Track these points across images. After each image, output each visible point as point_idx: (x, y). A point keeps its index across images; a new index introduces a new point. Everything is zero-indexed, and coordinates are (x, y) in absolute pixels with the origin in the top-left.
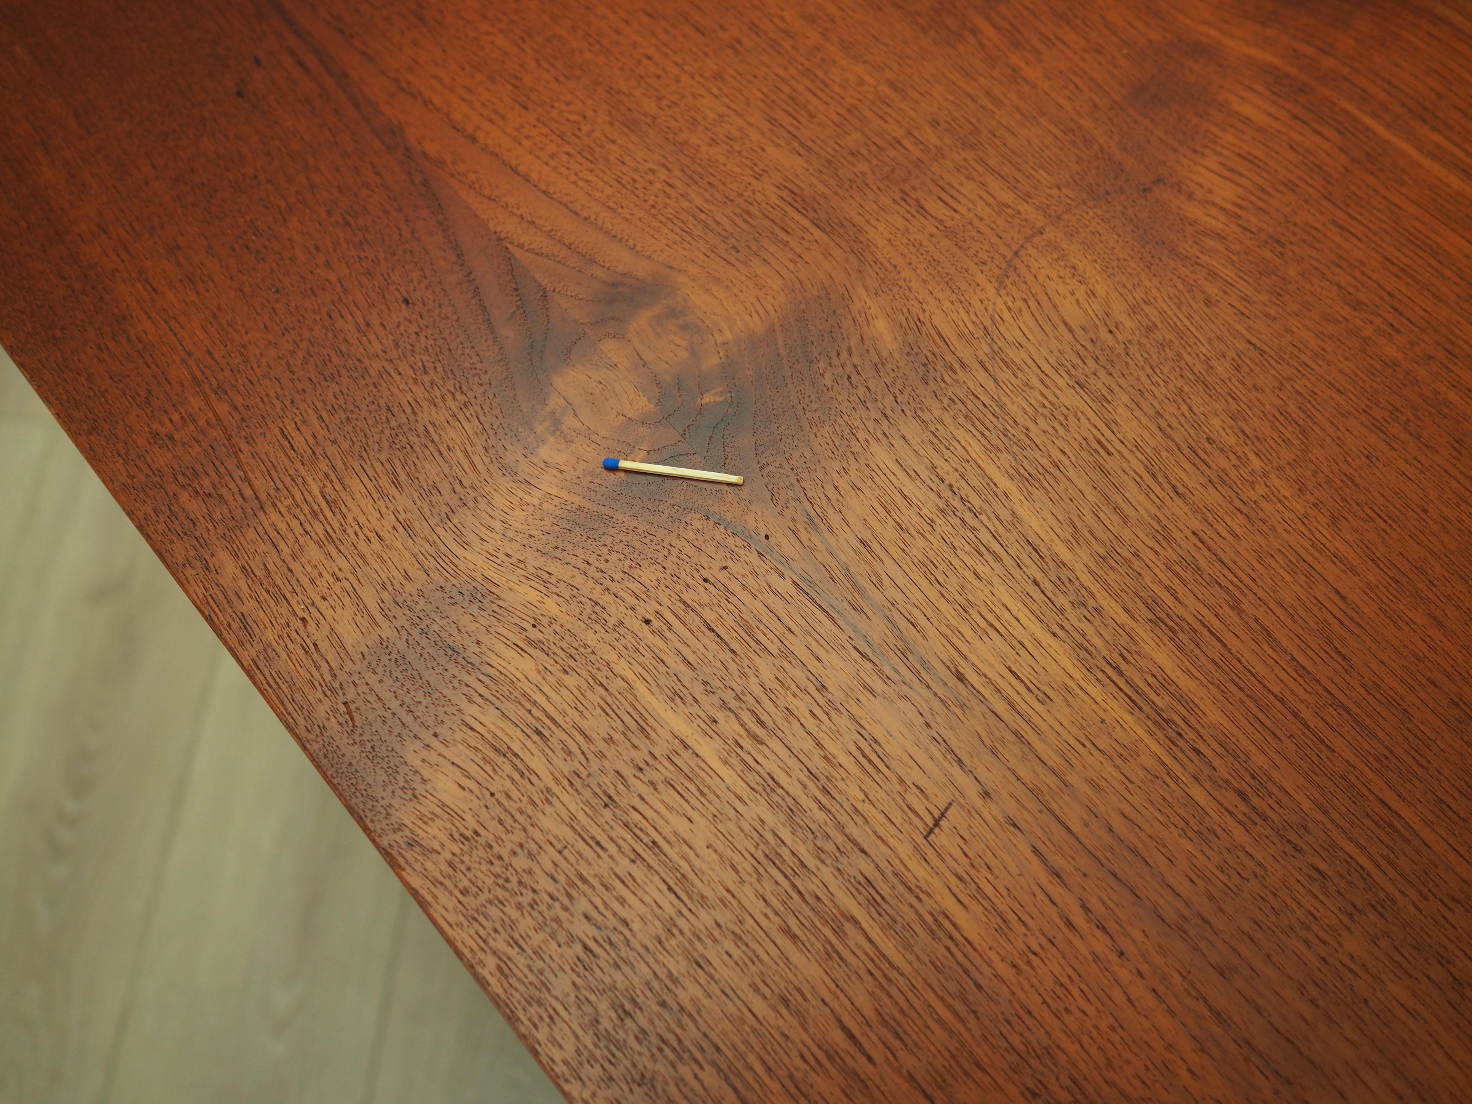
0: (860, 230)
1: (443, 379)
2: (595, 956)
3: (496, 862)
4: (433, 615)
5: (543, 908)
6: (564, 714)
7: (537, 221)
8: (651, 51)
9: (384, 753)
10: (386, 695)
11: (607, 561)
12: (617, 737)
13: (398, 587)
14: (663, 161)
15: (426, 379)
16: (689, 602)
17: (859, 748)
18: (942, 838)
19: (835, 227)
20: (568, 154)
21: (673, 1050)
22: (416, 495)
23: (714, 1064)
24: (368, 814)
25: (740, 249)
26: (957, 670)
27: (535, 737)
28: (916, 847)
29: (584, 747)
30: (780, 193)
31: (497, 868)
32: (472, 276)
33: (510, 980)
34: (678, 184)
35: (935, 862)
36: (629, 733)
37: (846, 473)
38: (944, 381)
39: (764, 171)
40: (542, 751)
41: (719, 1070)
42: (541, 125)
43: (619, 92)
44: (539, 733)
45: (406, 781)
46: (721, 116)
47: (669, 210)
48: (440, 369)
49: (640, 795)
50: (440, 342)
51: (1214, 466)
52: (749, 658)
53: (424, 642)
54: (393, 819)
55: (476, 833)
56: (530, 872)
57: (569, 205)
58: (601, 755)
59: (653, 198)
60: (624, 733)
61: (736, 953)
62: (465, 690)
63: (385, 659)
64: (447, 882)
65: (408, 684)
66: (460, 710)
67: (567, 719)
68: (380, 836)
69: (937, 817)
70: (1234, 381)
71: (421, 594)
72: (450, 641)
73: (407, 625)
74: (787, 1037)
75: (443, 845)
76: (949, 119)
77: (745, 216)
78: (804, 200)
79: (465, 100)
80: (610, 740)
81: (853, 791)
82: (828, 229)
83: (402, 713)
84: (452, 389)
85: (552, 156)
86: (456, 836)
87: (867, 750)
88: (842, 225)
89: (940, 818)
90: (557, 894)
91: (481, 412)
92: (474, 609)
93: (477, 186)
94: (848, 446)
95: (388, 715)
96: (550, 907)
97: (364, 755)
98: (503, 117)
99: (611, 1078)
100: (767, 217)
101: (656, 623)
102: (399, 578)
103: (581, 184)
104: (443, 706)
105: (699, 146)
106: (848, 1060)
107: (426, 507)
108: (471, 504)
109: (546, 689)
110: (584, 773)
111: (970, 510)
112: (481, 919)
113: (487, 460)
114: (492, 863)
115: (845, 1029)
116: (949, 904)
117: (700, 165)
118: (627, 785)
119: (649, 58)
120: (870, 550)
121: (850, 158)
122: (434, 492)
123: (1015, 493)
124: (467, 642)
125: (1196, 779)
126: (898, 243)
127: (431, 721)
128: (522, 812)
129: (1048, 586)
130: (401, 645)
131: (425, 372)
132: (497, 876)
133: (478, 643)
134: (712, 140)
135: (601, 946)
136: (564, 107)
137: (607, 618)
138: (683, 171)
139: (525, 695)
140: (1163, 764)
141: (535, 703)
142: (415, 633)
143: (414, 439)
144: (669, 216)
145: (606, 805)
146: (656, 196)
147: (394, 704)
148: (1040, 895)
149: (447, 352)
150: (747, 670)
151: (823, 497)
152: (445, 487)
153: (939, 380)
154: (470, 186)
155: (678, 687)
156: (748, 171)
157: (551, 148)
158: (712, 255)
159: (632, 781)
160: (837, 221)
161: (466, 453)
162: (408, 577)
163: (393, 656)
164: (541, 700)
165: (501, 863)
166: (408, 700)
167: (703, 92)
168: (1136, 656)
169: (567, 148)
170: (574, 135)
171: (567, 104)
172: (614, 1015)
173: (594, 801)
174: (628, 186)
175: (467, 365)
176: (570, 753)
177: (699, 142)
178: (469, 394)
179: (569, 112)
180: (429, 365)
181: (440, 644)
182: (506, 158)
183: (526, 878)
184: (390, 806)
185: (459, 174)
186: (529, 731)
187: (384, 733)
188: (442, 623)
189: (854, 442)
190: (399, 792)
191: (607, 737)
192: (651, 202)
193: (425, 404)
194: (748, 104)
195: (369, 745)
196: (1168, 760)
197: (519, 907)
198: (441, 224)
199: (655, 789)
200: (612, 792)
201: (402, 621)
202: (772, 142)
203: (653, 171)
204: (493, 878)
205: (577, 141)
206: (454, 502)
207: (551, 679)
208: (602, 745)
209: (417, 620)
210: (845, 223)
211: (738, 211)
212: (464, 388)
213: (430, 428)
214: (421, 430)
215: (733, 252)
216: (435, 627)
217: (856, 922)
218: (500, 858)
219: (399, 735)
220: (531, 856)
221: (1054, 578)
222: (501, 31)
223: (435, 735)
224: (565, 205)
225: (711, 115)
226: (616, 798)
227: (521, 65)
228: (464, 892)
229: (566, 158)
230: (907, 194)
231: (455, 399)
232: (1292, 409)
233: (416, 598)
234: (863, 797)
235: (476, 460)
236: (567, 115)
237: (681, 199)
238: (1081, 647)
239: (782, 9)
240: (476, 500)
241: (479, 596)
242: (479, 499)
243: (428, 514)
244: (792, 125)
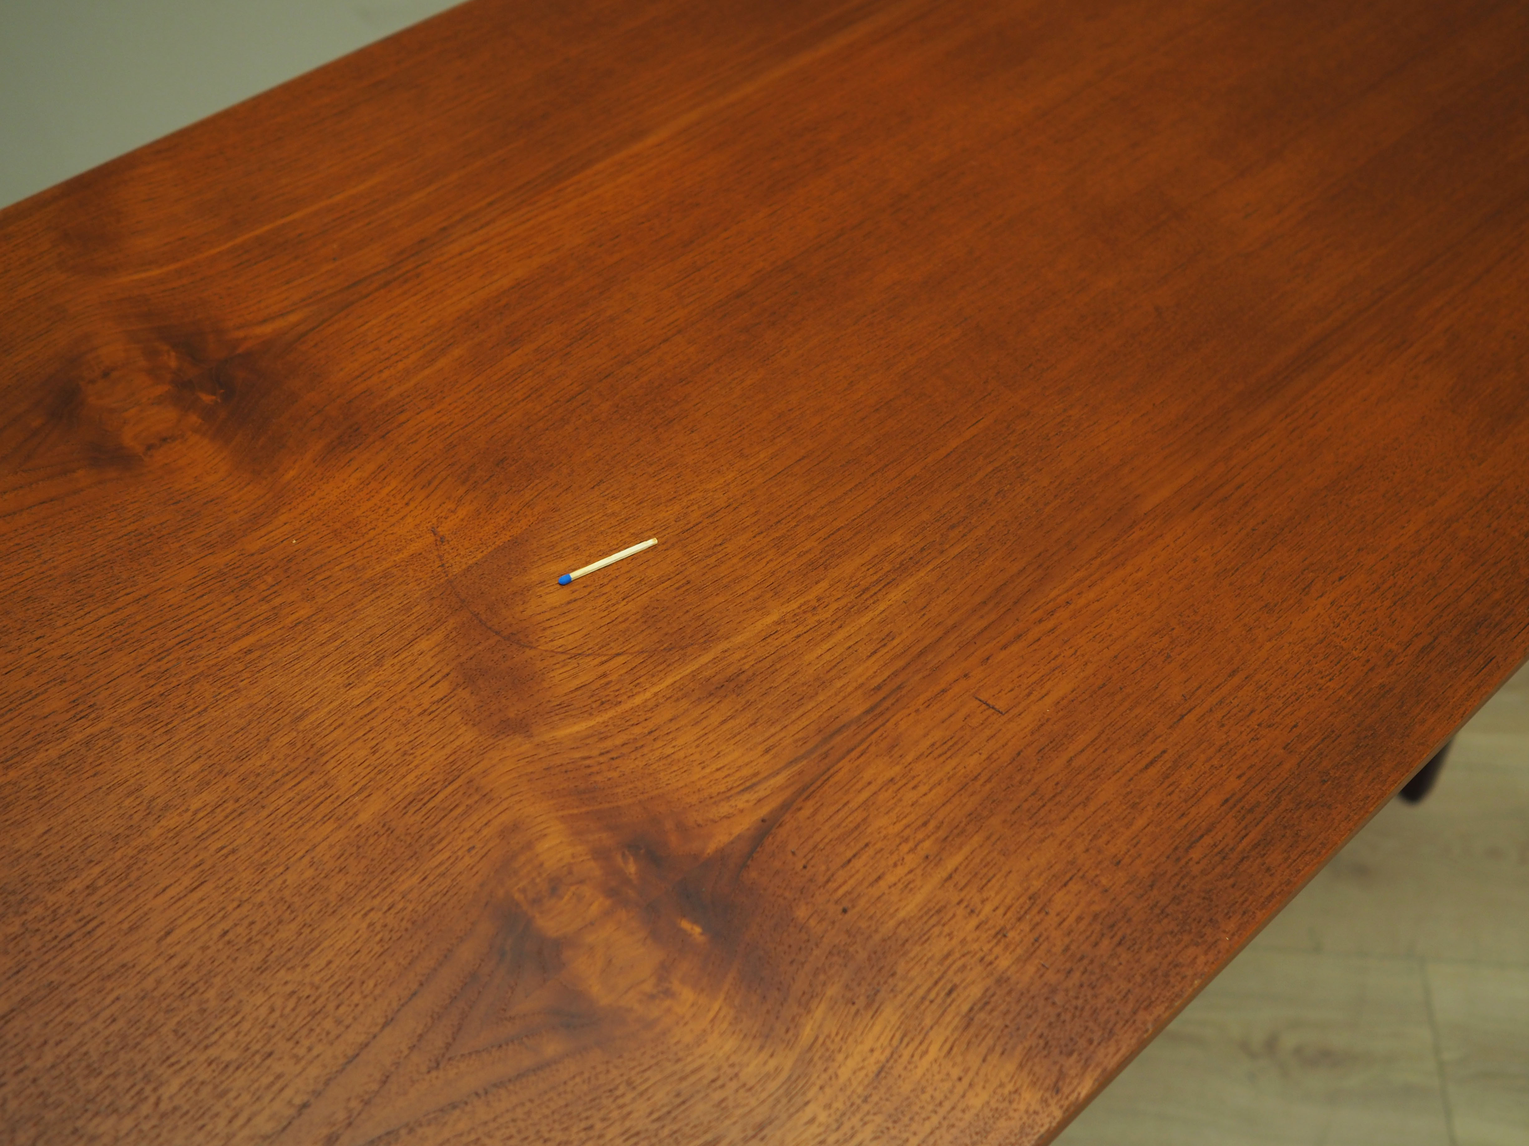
0: (460, 747)
1: (599, 1110)
2: (1124, 938)
3: (1063, 1017)
4: (848, 1093)
5: (1094, 978)
6: (931, 974)
7: (419, 1031)
8: (217, 932)
9: (981, 1124)
10: (928, 1127)
11: (790, 946)
12: (946, 930)
13: (822, 1129)
14: (359, 915)
15: (599, 1126)
16: (825, 879)
17: (940, 756)
18: (1001, 705)
19: (454, 767)
20: (338, 1007)
21: (1182, 879)
22: (728, 1122)
23: (1187, 850)
24: (1036, 1130)
25: (471, 845)
26: (873, 689)
27: (954, 995)
28: (1010, 720)
29: (957, 955)
30: (409, 814)
31: (1067, 1017)
32: (481, 1091)
33: (1153, 999)
34: (390, 900)
35: (1020, 708)
36: (943, 921)
37: (704, 762)
38: (618, 690)
39: (384, 826)
40: (965, 988)
41: (1190, 847)
42: (297, 1036)
43: (265, 961)
44: (950, 993)
45: (1004, 1100)
46: (312, 863)
47: (420, 908)
48: (589, 1113)
49: (994, 910)
50: (556, 1117)
51: (700, 520)
52: (872, 833)
53: (875, 1098)
54: (1038, 1108)
55: (1041, 1036)
56: (1067, 990)
57: (402, 1002)
58: (963, 942)
59: (404, 923)
60: (944, 925)
61: (1105, 838)
62: (916, 1057)
63: (893, 1132)
64: (1084, 1056)
65: (915, 1108)
66: (936, 1061)
67: (935, 970)
68: (1054, 1118)
69: (987, 707)
70: (626, 501)
71: (828, 1106)
72: (871, 1075)
73: (859, 1116)
74: (1159, 804)
75: (1055, 1063)
76: (346, 676)
77: (435, 841)
78: (423, 793)
79: (249, 1120)
80: (950, 935)
81: (973, 761)
82: (456, 773)
83: (942, 1111)
84: (611, 1100)
85: (338, 1022)
86: (1045, 1052)
87: (939, 751)
88: (453, 762)
89: (988, 705)
90: (1082, 969)
91: (638, 1069)
92: (840, 1057)
93: (366, 1097)
94: (679, 761)
95: (945, 1124)
96: (1092, 973)
97: (984, 1141)
98: (279, 1077)
99: (1211, 920)
100: (437, 823)
101: (845, 903)
102: (814, 1129)
103: (377, 991)
104: (933, 1075)
105: (347, 883)
106: (1169, 765)
107: (740, 1111)
108: (736, 1069)
109: (910, 989)
110: (980, 955)
111: (738, 675)
112: (1110, 1026)
113: (690, 1059)
114: (1064, 1022)
115: (1147, 767)
116: (1049, 700)
117: (370, 882)
118: (985, 922)
119: (226, 933)
120: (773, 746)
121: (377, 755)
122: (723, 1105)
123: (724, 645)
124: (872, 1060)
125: (942, 552)
126: (477, 719)
127: (947, 1085)
128: (1019, 1001)
129: (801, 629)
130: (879, 1119)
131: (591, 1127)
132: (1074, 1017)
133: (872, 1050)
134: (340, 871)
135: (1116, 933)
136: (277, 1014)
137: (843, 943)
138: (375, 897)
139: (917, 1007)
140: (933, 570)
141: (923, 998)
142: (866, 1107)
143: (666, 1132)
144: (427, 908)
145: (1005, 936)
146: (402, 920)
147: (935, 1120)
148: (1035, 646)
149: (569, 1109)
150: (882, 835)
151: (726, 780)
152: (717, 1096)
153: (617, 693)
154: (366, 1104)
155: (900, 886)
156: (383, 839)
157: (328, 1024)
158: (475, 870)
159: (982, 917)
160: (448, 767)
161: (682, 1079)
162: (812, 1120)
163: (890, 1125)
164: (921, 992)
165: (1063, 1014)
166: (930, 1107)
167: (279, 881)
168: (854, 579)
169: (331, 1006)
170: (314, 1002)
171: (272, 1010)
172: (1165, 921)
173: (1002, 945)
174: (386, 947)
175: (585, 1088)
176: (964, 966)
177: (343, 883)
178: (617, 1082)
179: (284, 1008)
180: (583, 1125)
181: (875, 1084)
182: (334, 1070)
183: (1072, 993)
184: (1027, 1112)
185: (349, 1117)
186: (949, 1001)
187: (962, 1125)
188: (855, 1083)
189: (675, 757)
190: (1015, 1106)
191: (948, 938)
192: (409, 926)
193: (627, 1124)
194: (302, 840)
195: (975, 1138)
196: (930, 567)
197: (1095, 996)
198: (411, 1131)
199: (987, 899)
200: (993, 932)
201: (855, 1120)
202: (350, 818)
203: (371, 924)
204: (1076, 1019)
205: (323, 999)
206: (734, 1085)
207: (901, 984)
208: (955, 941)
209: (854, 1107)
210: (451, 759)
211: (428, 848)
212: (611, 1087)
213: (655, 1116)
214: (656, 1125)
215: (473, 852)
216: (860, 1090)
217: (1070, 760)
218: (1059, 1015)
219: (963, 1111)
220: (1054, 991)
221: (794, 625)
222: (155, 1090)
223: (960, 1079)
224: (403, 1005)
225: (310, 873)
226: (998, 929)
227: (210, 1064)
228: (1091, 1042)
229: (342, 1009)
230: (425, 711)
231: (623, 1095)
232: (651, 470)
233: (832, 1111)
234: (977, 754)
235: (688, 1069)
236: (287, 1011)
237: (409, 897)
238: (849, 611)
239: (187, 810)
240: (732, 1065)
241: (827, 1054)
242: (731, 1062)
243: (747, 1109)
244: (333, 802)
